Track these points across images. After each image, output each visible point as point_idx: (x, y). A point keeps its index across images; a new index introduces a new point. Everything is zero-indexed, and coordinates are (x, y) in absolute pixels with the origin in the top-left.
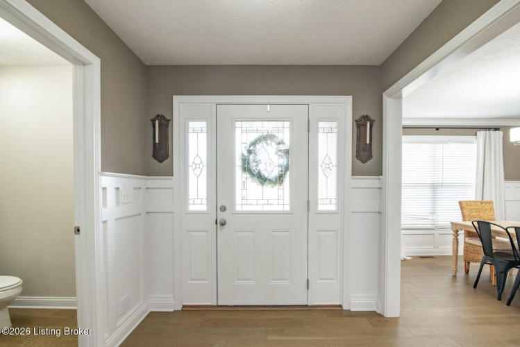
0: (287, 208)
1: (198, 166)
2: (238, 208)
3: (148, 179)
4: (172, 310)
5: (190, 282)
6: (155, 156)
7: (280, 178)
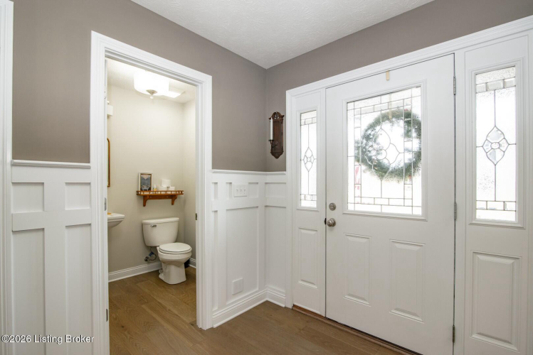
0: (418, 212)
1: (309, 159)
2: (351, 207)
3: (266, 175)
4: (283, 306)
5: (301, 282)
6: (273, 153)
7: (407, 171)
